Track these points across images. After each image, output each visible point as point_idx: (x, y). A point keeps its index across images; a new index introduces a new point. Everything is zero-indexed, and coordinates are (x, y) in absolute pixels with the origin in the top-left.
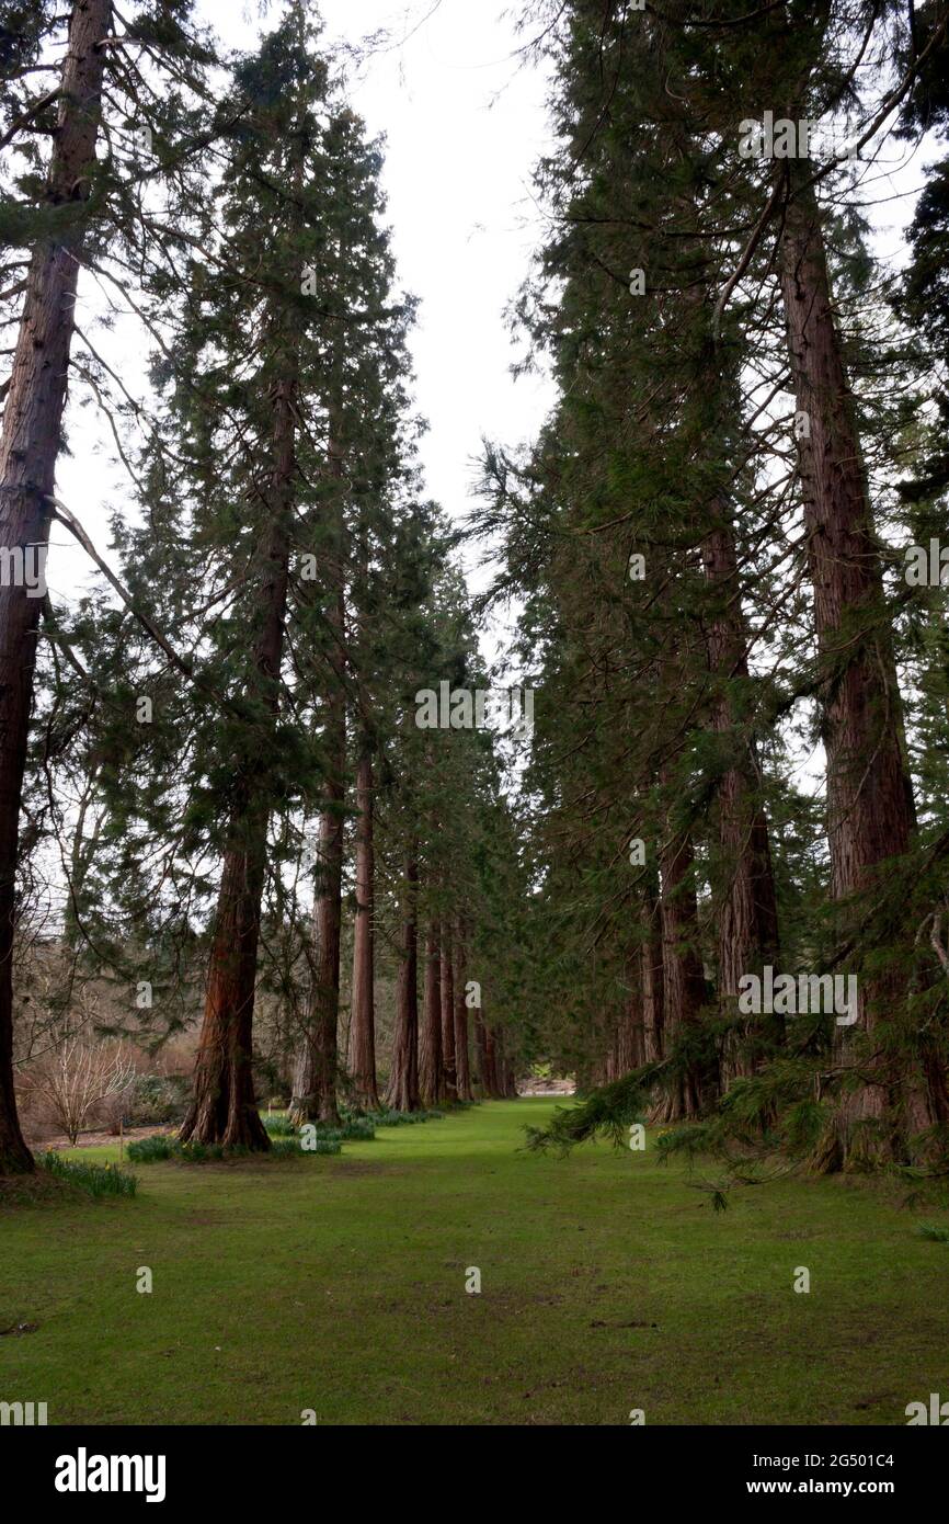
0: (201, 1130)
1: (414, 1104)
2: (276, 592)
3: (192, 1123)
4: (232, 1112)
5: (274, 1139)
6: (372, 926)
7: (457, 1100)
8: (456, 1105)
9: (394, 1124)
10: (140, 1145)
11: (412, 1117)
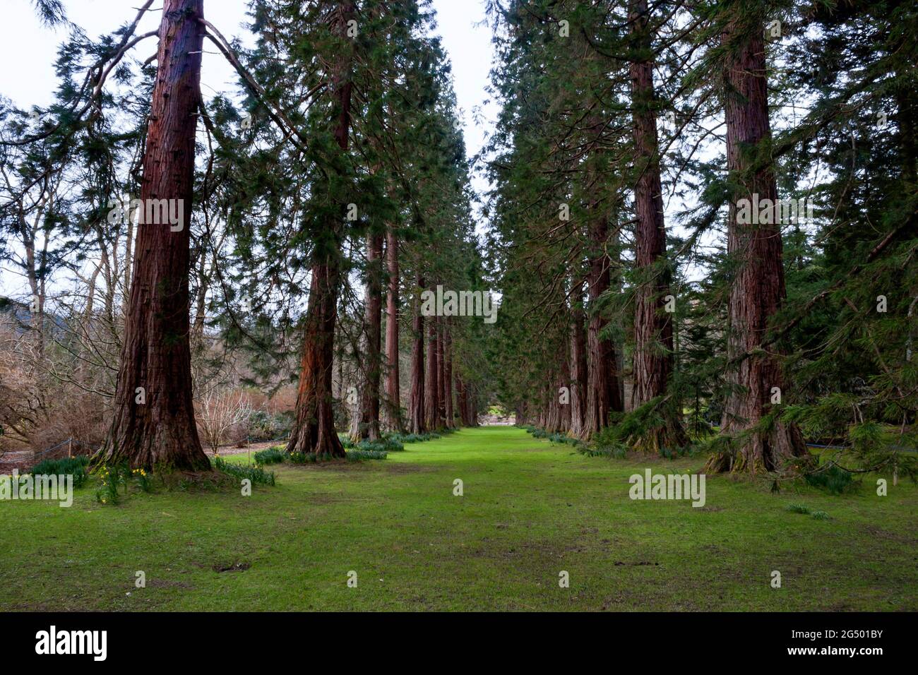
0: (301, 444)
1: (422, 429)
2: (344, 94)
3: (295, 440)
4: (321, 433)
5: (346, 450)
6: (397, 317)
7: (446, 427)
8: (446, 430)
9: (412, 441)
10: (263, 453)
11: (421, 437)
